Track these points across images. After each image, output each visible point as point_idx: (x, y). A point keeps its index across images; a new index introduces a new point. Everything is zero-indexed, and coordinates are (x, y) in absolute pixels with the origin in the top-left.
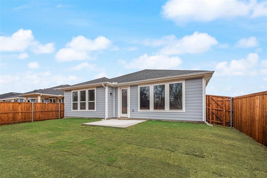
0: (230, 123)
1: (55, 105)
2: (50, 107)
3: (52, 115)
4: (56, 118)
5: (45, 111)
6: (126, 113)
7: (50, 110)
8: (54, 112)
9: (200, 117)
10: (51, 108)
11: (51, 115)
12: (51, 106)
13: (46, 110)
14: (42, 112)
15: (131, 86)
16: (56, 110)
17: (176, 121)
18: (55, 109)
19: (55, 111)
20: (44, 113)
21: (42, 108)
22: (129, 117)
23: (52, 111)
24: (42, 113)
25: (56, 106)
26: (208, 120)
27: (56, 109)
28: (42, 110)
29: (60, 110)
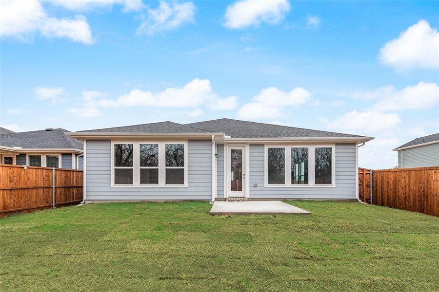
0: (370, 199)
1: (42, 174)
2: (31, 178)
3: (37, 197)
4: (45, 204)
5: (20, 187)
6: (240, 189)
7: (32, 186)
8: (41, 191)
9: (352, 193)
10: (34, 180)
11: (35, 197)
12: (34, 176)
13: (22, 185)
14: (11, 190)
15: (251, 145)
16: (46, 185)
17: (323, 200)
18: (42, 183)
19: (44, 188)
20: (16, 192)
21: (11, 181)
22: (248, 196)
23: (36, 188)
24: (13, 192)
25: (45, 175)
26: (361, 197)
27: (44, 184)
28: (11, 186)
29: (54, 186)
